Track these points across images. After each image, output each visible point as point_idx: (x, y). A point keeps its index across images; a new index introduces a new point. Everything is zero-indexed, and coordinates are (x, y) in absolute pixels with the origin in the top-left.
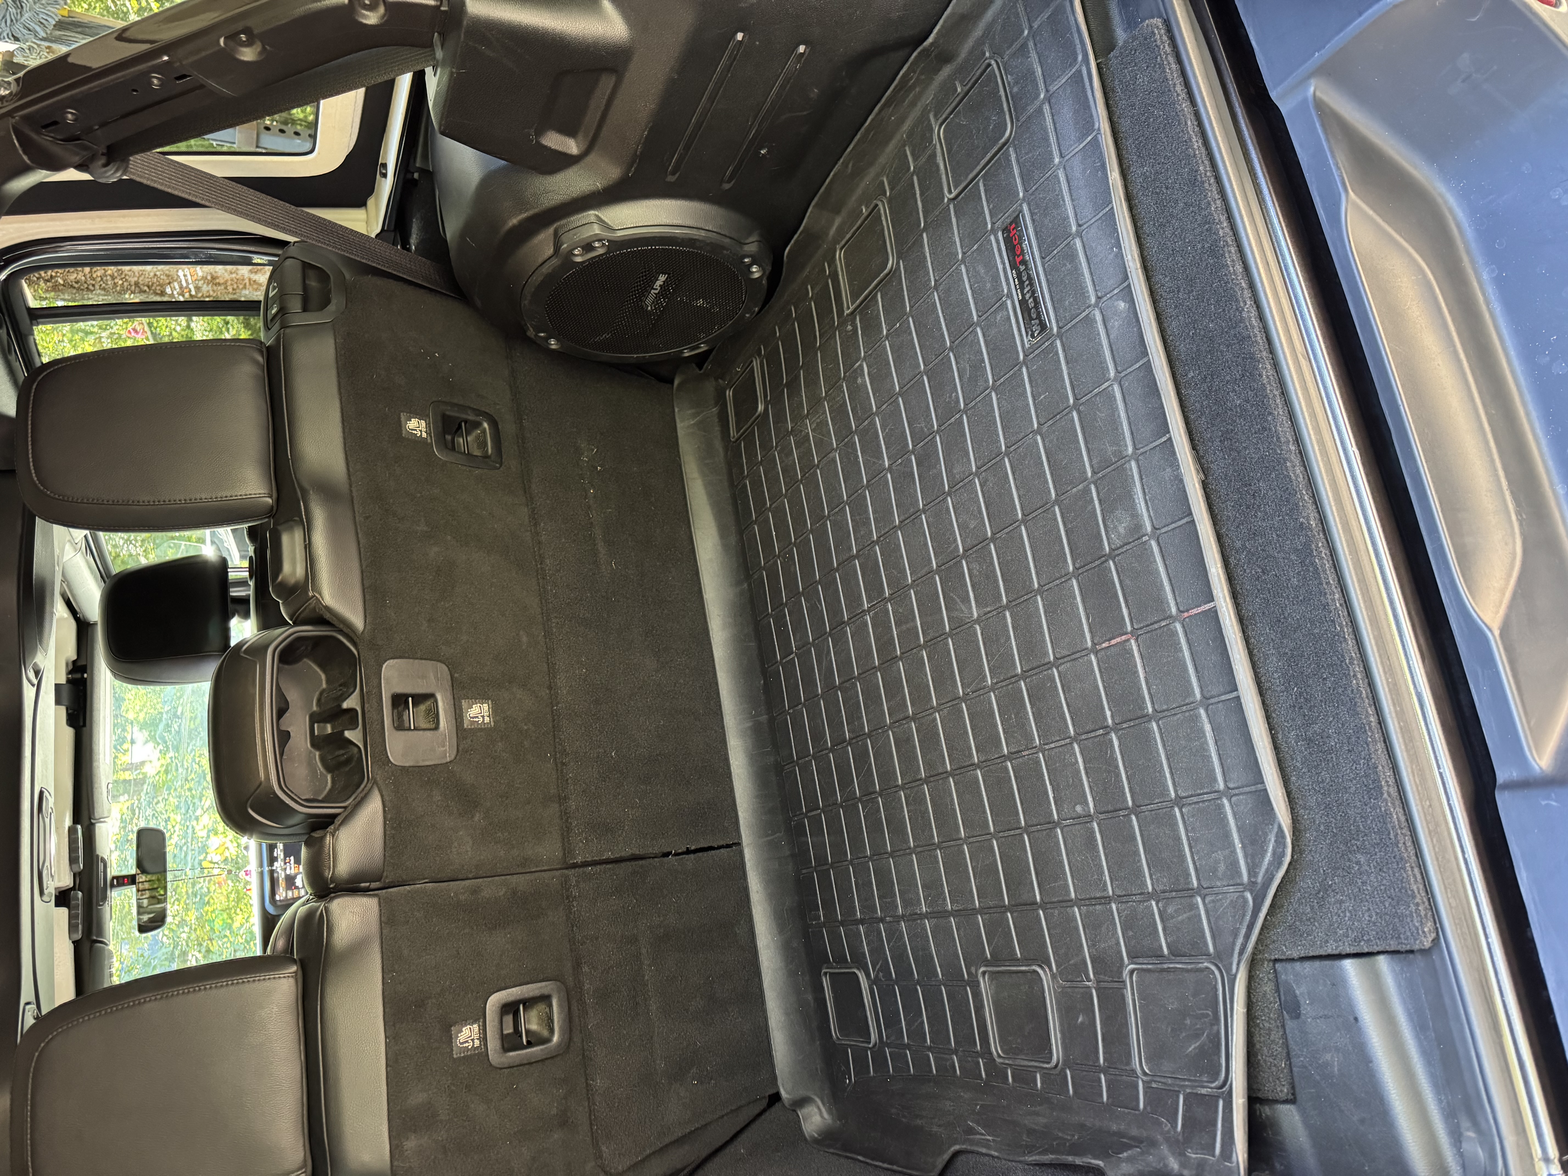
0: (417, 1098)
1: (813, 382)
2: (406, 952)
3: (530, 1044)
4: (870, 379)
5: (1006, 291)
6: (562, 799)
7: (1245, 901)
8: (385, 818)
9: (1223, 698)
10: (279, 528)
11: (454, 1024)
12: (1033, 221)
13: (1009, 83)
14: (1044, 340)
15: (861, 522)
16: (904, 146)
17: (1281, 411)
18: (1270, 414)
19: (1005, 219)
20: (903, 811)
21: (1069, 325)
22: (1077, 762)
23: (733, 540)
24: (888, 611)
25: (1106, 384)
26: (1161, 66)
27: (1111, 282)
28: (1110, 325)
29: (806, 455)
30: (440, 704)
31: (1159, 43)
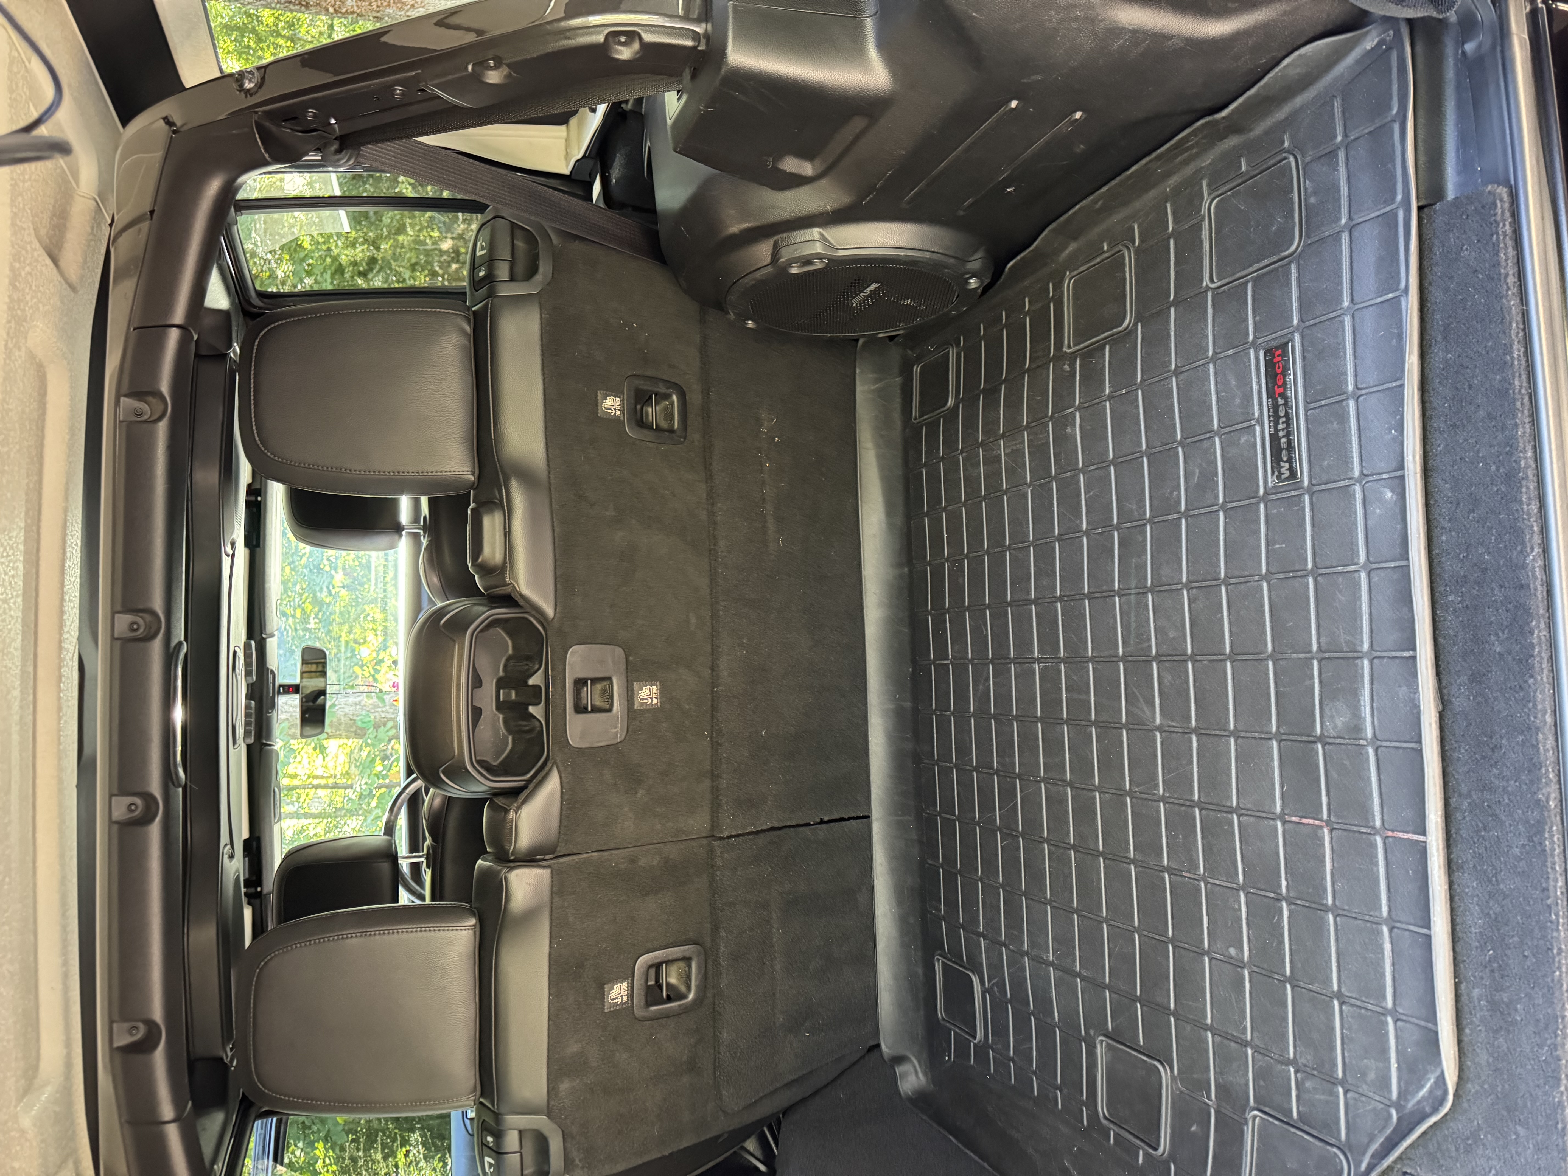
0: (573, 1048)
1: (1014, 404)
2: (571, 919)
3: (669, 999)
4: (1081, 433)
5: (1256, 415)
6: (714, 776)
7: (1390, 1116)
8: (562, 798)
9: (1412, 928)
10: (481, 510)
11: (607, 983)
12: (1304, 358)
13: (1306, 189)
14: (1290, 488)
15: (1045, 571)
16: (1166, 202)
17: (1545, 676)
18: (1532, 676)
19: (1271, 339)
20: (1045, 864)
21: (1323, 487)
22: (1240, 909)
23: (899, 520)
24: (1060, 672)
25: (1352, 568)
26: (1496, 245)
27: (1382, 465)
28: (1370, 509)
29: (993, 476)
30: (615, 687)
31: (1499, 218)
